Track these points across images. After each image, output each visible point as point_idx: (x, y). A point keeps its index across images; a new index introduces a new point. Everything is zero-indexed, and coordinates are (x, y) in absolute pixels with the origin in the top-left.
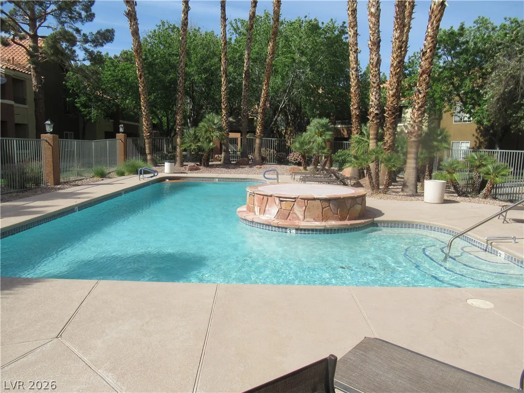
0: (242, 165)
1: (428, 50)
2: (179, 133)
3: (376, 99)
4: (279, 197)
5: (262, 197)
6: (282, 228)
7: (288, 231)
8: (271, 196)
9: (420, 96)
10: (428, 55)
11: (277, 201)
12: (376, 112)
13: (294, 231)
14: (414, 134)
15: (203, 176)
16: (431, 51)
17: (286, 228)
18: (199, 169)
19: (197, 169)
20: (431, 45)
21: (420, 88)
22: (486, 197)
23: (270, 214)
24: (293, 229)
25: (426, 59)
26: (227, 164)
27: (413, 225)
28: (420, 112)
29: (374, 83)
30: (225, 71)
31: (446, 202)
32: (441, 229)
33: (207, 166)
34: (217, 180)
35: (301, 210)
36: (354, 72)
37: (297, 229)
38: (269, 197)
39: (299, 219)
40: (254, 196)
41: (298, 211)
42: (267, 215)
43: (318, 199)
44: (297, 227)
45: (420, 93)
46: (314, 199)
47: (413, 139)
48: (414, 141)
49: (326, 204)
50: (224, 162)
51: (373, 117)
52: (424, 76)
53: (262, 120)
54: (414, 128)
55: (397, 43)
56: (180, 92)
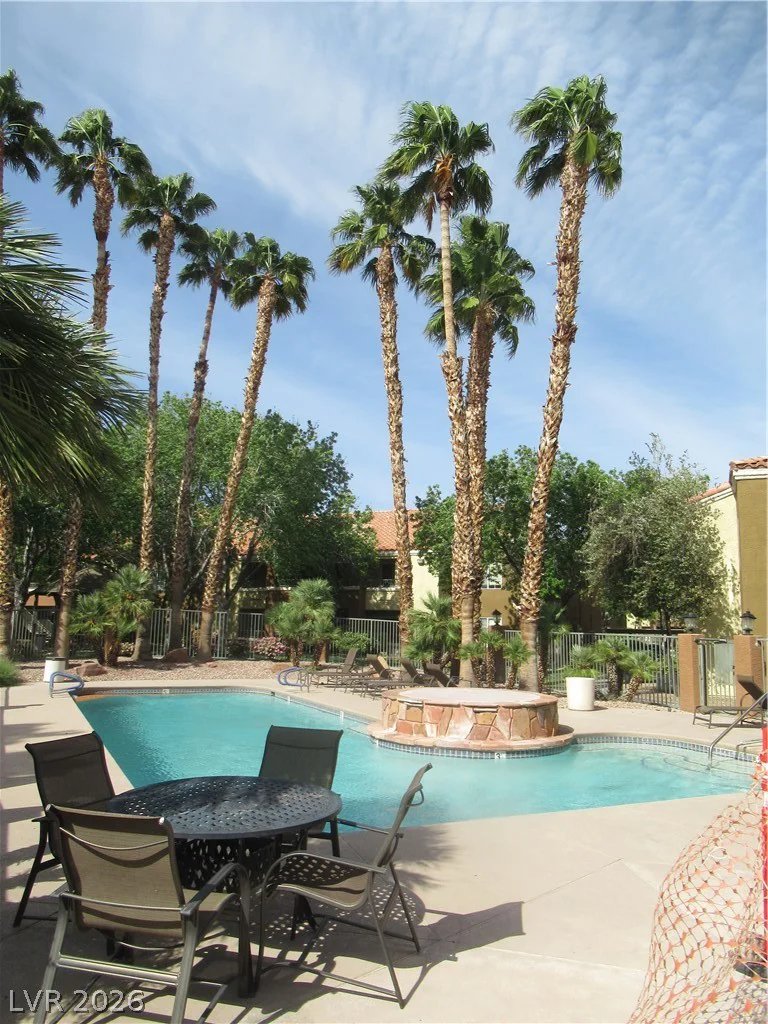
0: (180, 662)
1: (542, 501)
2: (67, 602)
3: (470, 559)
4: (473, 707)
5: (441, 708)
6: (487, 752)
7: (496, 757)
8: (458, 706)
9: (535, 559)
10: (541, 506)
11: (470, 712)
12: (472, 578)
13: (504, 756)
14: (532, 612)
15: (111, 686)
16: (544, 501)
17: (492, 752)
18: (105, 672)
19: (101, 672)
20: (544, 494)
21: (534, 549)
22: (630, 699)
23: (458, 733)
24: (503, 752)
25: (539, 511)
26: (145, 661)
27: (616, 738)
28: (536, 582)
29: (466, 536)
30: (152, 491)
31: (597, 708)
32: (655, 740)
33: (115, 664)
34: (168, 691)
35: (505, 723)
36: (401, 514)
37: (508, 753)
38: (455, 709)
39: (503, 738)
40: (422, 708)
41: (502, 725)
42: (451, 736)
43: (524, 706)
44: (508, 749)
45: (535, 555)
46: (520, 707)
47: (531, 619)
48: (533, 622)
49: (533, 713)
50: (140, 656)
51: (468, 586)
52: (539, 533)
53: (216, 580)
54: (530, 603)
55: (479, 482)
56: (74, 524)
